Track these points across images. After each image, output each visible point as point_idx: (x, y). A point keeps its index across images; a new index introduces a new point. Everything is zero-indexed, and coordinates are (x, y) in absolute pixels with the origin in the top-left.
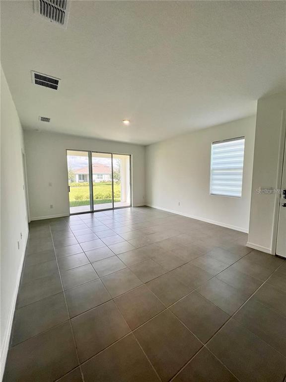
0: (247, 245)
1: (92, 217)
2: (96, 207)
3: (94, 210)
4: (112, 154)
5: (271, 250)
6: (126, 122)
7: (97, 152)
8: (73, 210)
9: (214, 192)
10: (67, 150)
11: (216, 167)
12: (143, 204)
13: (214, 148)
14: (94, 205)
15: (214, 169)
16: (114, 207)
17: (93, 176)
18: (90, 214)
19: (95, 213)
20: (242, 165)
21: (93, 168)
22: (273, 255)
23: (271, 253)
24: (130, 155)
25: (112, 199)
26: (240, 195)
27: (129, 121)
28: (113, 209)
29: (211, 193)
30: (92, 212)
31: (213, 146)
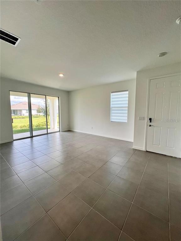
0: (133, 148)
1: (32, 141)
2: (35, 133)
3: (33, 135)
4: (46, 96)
5: (144, 148)
6: (61, 75)
7: (34, 94)
8: (15, 136)
9: (113, 120)
10: (10, 91)
11: (113, 106)
12: (68, 129)
13: (112, 96)
14: (33, 132)
15: (112, 107)
16: (48, 132)
17: (32, 111)
18: (30, 139)
19: (34, 138)
20: (127, 105)
21: (32, 105)
22: (145, 151)
23: (144, 150)
24: (59, 97)
25: (46, 127)
26: (126, 121)
27: (63, 75)
28: (47, 134)
29: (111, 121)
30: (32, 137)
31: (111, 94)
